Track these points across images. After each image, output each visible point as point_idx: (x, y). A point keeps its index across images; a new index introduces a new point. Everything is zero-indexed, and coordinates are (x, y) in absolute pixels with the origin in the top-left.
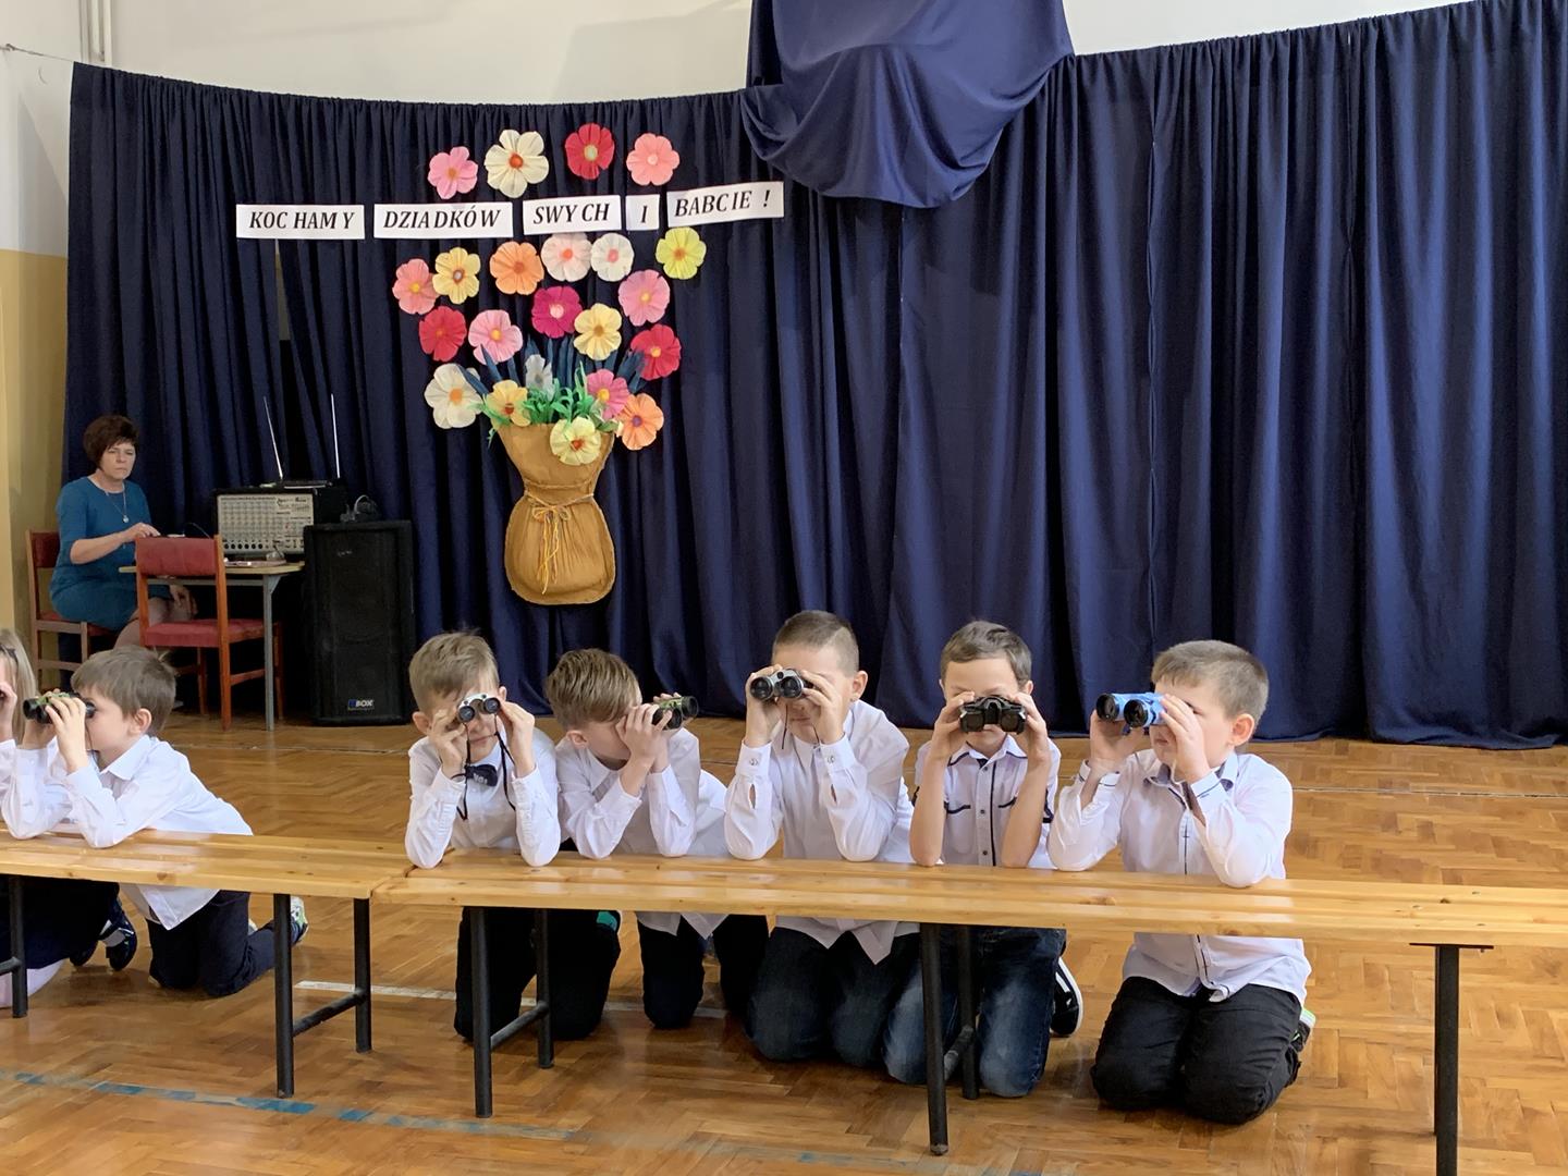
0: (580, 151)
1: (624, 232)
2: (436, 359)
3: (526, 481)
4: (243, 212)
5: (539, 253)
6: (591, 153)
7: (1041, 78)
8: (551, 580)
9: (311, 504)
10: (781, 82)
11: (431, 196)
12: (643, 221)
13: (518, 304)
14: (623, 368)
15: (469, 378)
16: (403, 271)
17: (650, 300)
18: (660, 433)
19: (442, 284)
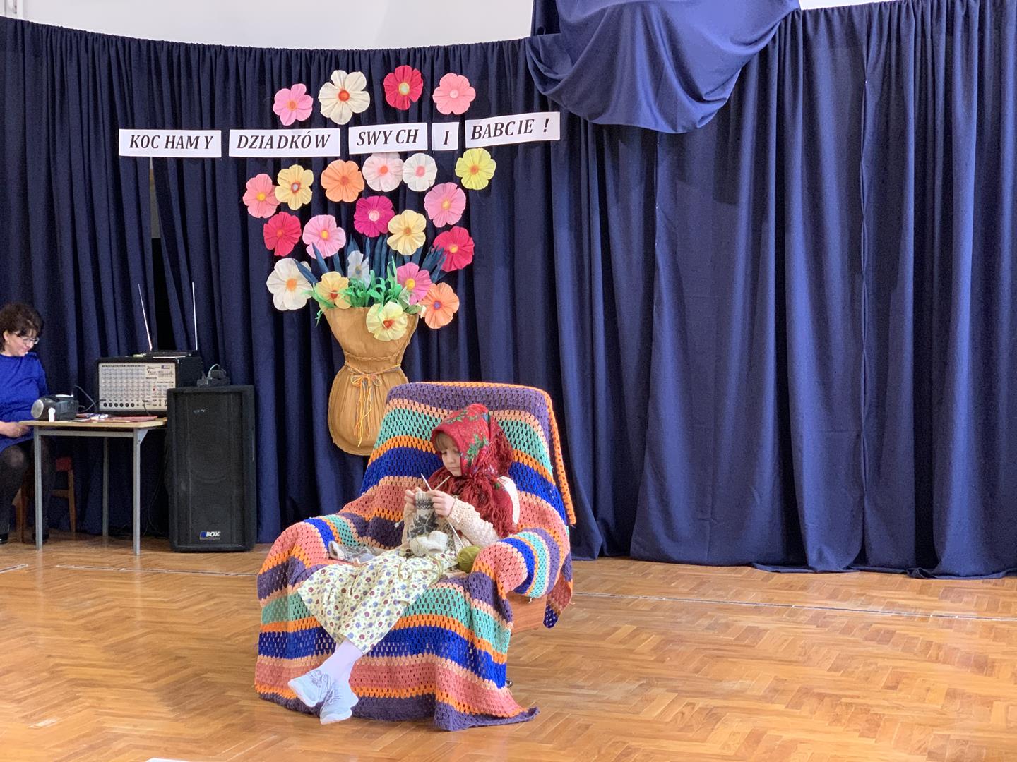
0: (396, 88)
1: (430, 152)
2: (276, 254)
3: (346, 354)
4: (125, 135)
5: (360, 169)
6: (404, 89)
7: (772, 28)
8: (365, 436)
9: (174, 372)
10: (559, 32)
11: (275, 123)
12: (446, 143)
13: (343, 208)
14: (427, 262)
15: (302, 270)
16: (251, 183)
17: (449, 207)
18: (456, 315)
19: (282, 194)
